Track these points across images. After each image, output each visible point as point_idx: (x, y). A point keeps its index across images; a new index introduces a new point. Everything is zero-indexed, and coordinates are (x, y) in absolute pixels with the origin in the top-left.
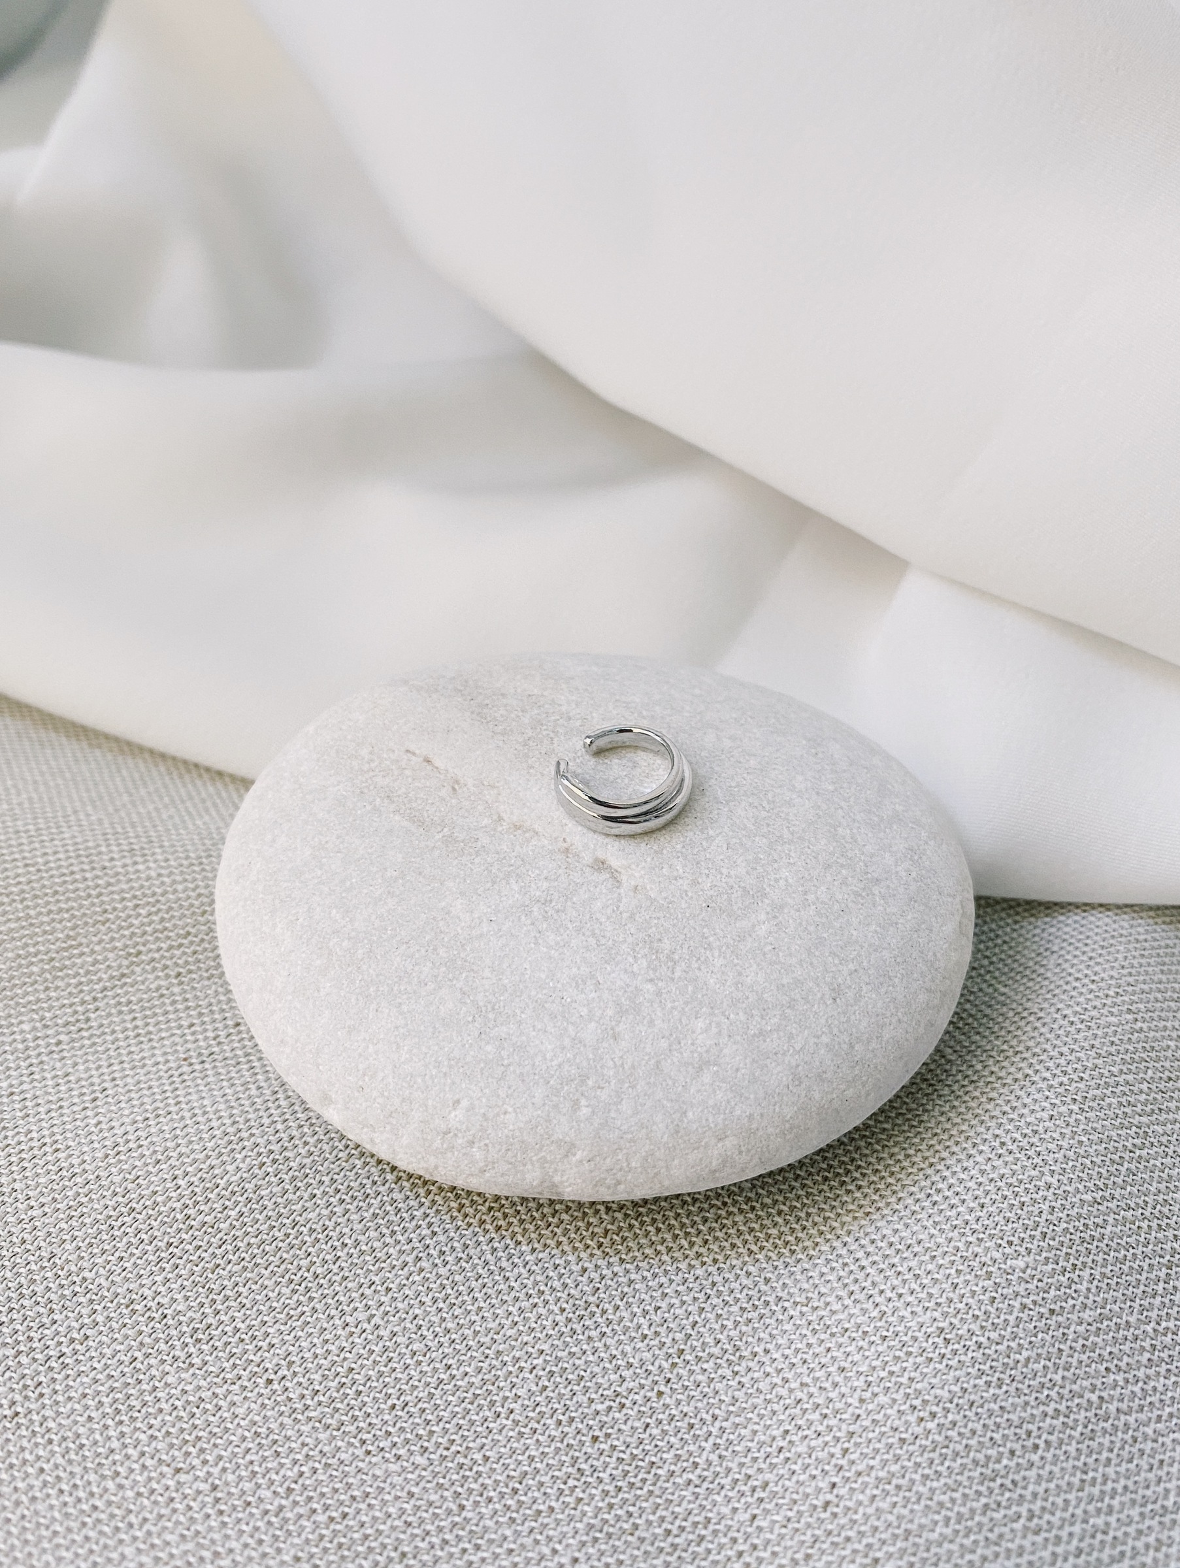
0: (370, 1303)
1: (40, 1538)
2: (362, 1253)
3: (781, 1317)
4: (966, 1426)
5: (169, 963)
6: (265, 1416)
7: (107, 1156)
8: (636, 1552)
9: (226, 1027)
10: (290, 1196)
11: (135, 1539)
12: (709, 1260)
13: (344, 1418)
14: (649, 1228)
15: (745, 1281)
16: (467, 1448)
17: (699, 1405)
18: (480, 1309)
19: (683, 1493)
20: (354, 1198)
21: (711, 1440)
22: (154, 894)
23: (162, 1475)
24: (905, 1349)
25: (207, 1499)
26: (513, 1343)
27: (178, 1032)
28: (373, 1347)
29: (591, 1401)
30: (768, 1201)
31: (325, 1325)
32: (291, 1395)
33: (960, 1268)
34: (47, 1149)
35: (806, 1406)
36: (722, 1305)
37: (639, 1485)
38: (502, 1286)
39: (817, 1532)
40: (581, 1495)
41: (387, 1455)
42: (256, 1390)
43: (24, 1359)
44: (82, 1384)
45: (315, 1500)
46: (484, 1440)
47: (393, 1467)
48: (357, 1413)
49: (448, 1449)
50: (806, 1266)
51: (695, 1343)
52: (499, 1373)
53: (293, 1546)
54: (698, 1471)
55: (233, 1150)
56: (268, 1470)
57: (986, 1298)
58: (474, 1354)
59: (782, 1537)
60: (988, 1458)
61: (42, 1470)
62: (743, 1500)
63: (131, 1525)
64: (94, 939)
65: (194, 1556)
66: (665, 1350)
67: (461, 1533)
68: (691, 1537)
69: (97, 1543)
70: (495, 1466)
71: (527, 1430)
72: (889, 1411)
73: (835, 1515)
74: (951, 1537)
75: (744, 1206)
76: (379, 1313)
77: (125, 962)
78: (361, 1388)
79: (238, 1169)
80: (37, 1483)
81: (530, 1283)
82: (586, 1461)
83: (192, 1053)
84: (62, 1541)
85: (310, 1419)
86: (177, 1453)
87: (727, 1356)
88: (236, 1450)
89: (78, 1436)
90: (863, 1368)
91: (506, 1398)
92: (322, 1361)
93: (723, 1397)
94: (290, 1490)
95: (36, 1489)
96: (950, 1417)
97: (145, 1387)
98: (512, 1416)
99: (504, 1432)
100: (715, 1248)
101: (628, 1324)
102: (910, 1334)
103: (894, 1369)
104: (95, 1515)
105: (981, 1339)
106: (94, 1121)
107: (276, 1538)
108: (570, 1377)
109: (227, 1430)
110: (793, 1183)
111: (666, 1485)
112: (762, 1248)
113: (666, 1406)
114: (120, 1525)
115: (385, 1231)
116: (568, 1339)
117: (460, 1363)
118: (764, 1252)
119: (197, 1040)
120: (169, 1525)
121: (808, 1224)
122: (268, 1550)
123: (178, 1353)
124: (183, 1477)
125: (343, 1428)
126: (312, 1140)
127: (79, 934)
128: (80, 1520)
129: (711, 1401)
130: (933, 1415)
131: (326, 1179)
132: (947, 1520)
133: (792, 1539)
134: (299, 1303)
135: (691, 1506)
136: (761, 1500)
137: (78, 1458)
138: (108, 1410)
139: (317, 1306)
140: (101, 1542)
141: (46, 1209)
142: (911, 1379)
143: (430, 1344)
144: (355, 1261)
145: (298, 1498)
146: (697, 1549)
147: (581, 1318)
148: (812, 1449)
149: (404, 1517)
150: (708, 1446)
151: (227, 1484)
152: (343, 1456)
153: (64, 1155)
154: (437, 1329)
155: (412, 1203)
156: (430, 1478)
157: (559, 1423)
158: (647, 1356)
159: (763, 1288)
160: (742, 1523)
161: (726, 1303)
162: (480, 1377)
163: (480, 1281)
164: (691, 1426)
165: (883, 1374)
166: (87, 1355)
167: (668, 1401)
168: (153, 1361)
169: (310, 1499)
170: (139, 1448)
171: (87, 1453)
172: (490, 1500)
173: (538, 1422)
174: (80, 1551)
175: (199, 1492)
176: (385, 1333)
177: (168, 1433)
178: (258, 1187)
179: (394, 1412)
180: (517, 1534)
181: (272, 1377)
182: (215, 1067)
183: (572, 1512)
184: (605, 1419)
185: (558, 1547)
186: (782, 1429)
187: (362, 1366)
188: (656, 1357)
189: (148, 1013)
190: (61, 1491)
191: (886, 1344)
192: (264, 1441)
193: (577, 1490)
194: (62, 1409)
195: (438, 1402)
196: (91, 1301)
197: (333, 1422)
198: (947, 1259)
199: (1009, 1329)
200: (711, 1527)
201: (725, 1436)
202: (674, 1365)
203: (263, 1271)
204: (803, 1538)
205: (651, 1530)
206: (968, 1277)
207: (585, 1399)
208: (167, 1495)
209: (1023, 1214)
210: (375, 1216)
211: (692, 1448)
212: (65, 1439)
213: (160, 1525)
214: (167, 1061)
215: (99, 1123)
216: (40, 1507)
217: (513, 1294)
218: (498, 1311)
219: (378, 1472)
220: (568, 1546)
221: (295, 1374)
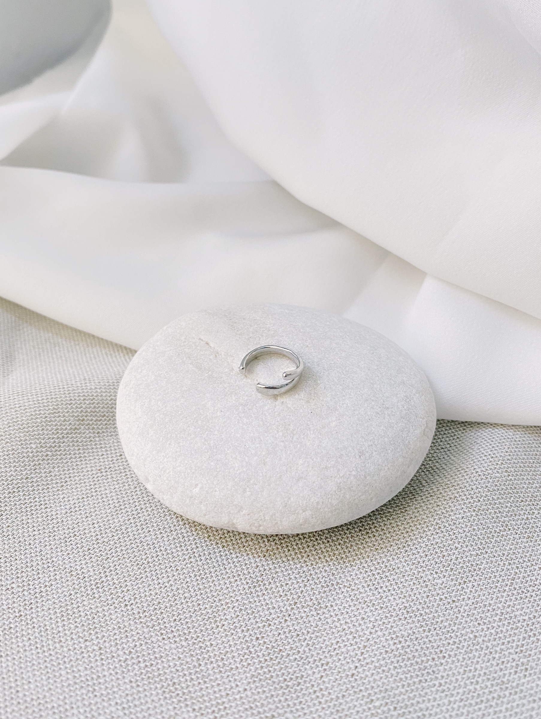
0: (169, 575)
1: (27, 666)
2: (168, 554)
3: (338, 591)
4: (413, 647)
5: (95, 427)
6: (123, 620)
7: (66, 513)
8: (271, 688)
9: (116, 456)
10: (140, 531)
11: (66, 668)
12: (309, 564)
13: (155, 623)
14: (285, 549)
15: (324, 574)
16: (204, 640)
17: (302, 626)
18: (214, 581)
19: (293, 664)
20: (166, 532)
21: (306, 642)
22: (93, 396)
23: (80, 642)
24: (390, 613)
25: (97, 653)
26: (226, 596)
27: (97, 457)
28: (169, 594)
29: (257, 622)
30: (335, 539)
31: (150, 583)
32: (135, 612)
33: (415, 582)
34: (42, 506)
35: (347, 632)
36: (314, 584)
37: (274, 659)
38: (223, 572)
39: (348, 686)
40: (250, 662)
41: (171, 640)
42: (120, 609)
43: (26, 593)
44: (49, 604)
45: (140, 657)
46: (211, 637)
47: (173, 646)
48: (160, 621)
49: (196, 640)
50: (350, 569)
51: (302, 600)
52: (219, 608)
53: (130, 676)
54: (300, 655)
55: (117, 514)
56: (123, 643)
57: (425, 595)
58: (210, 600)
59: (333, 686)
60: (422, 661)
61: (30, 639)
62: (318, 669)
63: (65, 662)
64: (65, 410)
65: (89, 676)
66: (289, 602)
67: (199, 676)
68: (295, 682)
69: (50, 669)
70: (215, 648)
71: (229, 634)
72: (382, 639)
73: (356, 680)
74: (404, 693)
75: (324, 541)
76: (173, 579)
77: (78, 423)
78: (163, 611)
79: (119, 521)
80: (27, 644)
81: (234, 571)
82: (253, 647)
83: (102, 467)
84: (36, 668)
85: (141, 622)
86: (86, 633)
87: (315, 606)
88: (111, 633)
89: (46, 625)
90: (372, 619)
91: (221, 619)
92: (148, 598)
93: (312, 624)
94: (130, 652)
95: (27, 646)
96: (407, 643)
97: (74, 606)
98: (223, 627)
99: (220, 634)
100: (312, 558)
101: (274, 590)
102: (393, 607)
103: (385, 621)
104: (50, 658)
105: (422, 612)
106: (62, 497)
107: (123, 672)
108: (249, 612)
109: (107, 625)
110: (346, 531)
111: (286, 660)
112: (331, 560)
113: (288, 626)
114: (61, 662)
115: (178, 545)
116: (249, 596)
117: (204, 603)
118: (332, 561)
119: (104, 461)
120: (81, 663)
121: (351, 550)
122: (120, 677)
123: (89, 592)
124: (88, 643)
125: (154, 628)
126: (150, 510)
127: (59, 408)
128: (44, 659)
129: (307, 625)
130: (400, 642)
131: (155, 525)
132: (403, 686)
133: (337, 687)
134: (141, 573)
135: (296, 669)
136: (325, 670)
137: (45, 634)
138: (59, 615)
139: (148, 575)
140: (52, 669)
141: (40, 532)
142: (392, 627)
143: (192, 594)
144: (165, 557)
145: (134, 656)
146: (297, 688)
147: (255, 587)
148: (348, 651)
149: (176, 667)
150: (304, 644)
151: (105, 647)
152: (153, 639)
153: (49, 510)
154: (196, 588)
155: (189, 534)
156: (187, 652)
157: (243, 631)
158: (281, 604)
159: (332, 578)
160: (316, 679)
161: (316, 583)
162: (212, 609)
163: (215, 569)
164: (298, 635)
165: (380, 623)
166: (52, 592)
167: (289, 624)
168: (78, 595)
169: (138, 656)
170: (70, 631)
171: (49, 633)
172: (212, 662)
173: (234, 630)
174: (43, 672)
175: (94, 650)
176: (174, 588)
177: (83, 625)
178: (127, 528)
179: (175, 622)
180: (222, 677)
181: (127, 603)
182: (111, 474)
183: (246, 669)
184: (262, 630)
185: (239, 684)
186: (336, 640)
187: (164, 602)
188: (285, 605)
189: (85, 447)
190: (37, 648)
191: (382, 610)
192: (122, 631)
193: (248, 660)
194: (39, 614)
195: (194, 619)
196: (55, 570)
197: (150, 625)
198: (410, 577)
199: (434, 608)
200: (304, 679)
201: (312, 641)
202: (292, 609)
203: (127, 560)
204: (342, 688)
205: (278, 679)
206: (418, 586)
207: (254, 621)
208: (81, 650)
209: (443, 560)
210: (174, 539)
211: (298, 644)
212: (40, 626)
213: (77, 663)
214: (92, 470)
215: (64, 497)
216: (28, 653)
217: (228, 575)
218: (221, 582)
219: (167, 648)
220: (243, 683)
221: (137, 603)
